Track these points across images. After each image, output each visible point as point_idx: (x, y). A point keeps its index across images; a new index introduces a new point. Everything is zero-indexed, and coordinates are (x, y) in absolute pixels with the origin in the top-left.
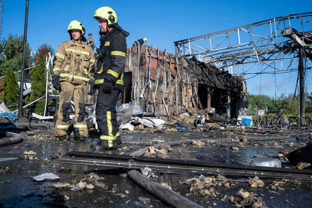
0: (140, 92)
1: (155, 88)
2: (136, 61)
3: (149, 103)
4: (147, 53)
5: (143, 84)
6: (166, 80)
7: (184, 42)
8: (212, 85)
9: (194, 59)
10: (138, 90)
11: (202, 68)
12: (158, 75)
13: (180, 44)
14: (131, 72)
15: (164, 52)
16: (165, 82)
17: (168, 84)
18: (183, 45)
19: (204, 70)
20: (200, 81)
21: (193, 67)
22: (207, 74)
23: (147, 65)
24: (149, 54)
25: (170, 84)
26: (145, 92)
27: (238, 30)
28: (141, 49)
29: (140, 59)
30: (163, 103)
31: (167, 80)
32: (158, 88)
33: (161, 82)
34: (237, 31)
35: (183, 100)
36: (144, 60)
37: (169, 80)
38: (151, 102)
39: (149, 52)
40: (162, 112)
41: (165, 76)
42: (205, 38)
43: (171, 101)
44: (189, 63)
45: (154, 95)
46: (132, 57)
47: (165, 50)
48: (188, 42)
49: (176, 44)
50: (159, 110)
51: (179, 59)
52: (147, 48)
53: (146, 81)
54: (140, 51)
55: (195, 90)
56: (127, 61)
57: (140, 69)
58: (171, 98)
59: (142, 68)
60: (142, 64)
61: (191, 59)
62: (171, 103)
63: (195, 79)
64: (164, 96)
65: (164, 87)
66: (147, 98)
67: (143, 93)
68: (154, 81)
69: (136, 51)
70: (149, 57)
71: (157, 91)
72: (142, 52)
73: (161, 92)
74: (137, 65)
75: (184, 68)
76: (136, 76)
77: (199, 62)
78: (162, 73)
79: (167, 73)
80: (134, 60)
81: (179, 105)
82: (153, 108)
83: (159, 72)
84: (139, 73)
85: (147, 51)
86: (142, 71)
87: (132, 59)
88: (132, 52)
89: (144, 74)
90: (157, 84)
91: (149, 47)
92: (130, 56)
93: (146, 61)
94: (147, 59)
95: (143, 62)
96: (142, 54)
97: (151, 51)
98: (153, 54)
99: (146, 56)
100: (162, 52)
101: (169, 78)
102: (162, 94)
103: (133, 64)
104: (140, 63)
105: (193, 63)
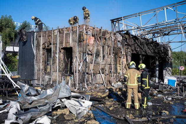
0: (79, 65)
1: (93, 61)
3: (87, 73)
4: (85, 31)
5: (82, 58)
6: (102, 53)
7: (118, 20)
8: (143, 53)
9: (128, 33)
10: (77, 63)
11: (135, 41)
12: (95, 50)
13: (116, 21)
14: (72, 47)
15: (101, 30)
16: (101, 55)
17: (104, 57)
18: (118, 22)
19: (137, 41)
20: (133, 51)
21: (127, 40)
22: (139, 44)
23: (85, 42)
24: (87, 32)
25: (106, 57)
26: (83, 65)
27: (165, 8)
28: (80, 28)
29: (79, 36)
30: (100, 73)
31: (103, 54)
32: (95, 61)
33: (97, 55)
34: (164, 9)
35: (118, 68)
36: (82, 38)
37: (105, 53)
38: (89, 73)
39: (86, 30)
40: (99, 81)
41: (102, 50)
42: (136, 16)
43: (107, 70)
44: (123, 37)
45: (92, 67)
46: (72, 35)
47: (101, 28)
48: (122, 20)
49: (113, 21)
50: (96, 79)
51: (115, 34)
52: (84, 27)
53: (85, 55)
54: (79, 29)
55: (129, 59)
56: (69, 38)
57: (78, 45)
58: (107, 68)
59: (81, 45)
60: (80, 40)
61: (125, 34)
62: (107, 72)
63: (129, 50)
64: (101, 67)
65: (100, 60)
66: (85, 71)
67: (81, 65)
68: (91, 55)
69: (76, 29)
70: (87, 34)
71: (94, 63)
72: (81, 30)
73: (98, 64)
74: (76, 42)
75: (119, 41)
76: (75, 51)
77: (132, 35)
78: (99, 48)
79: (103, 47)
80: (74, 37)
81: (114, 73)
82: (91, 78)
83: (96, 46)
84: (78, 48)
85: (84, 29)
86: (81, 47)
87: (72, 36)
88: (72, 31)
89: (82, 49)
90: (94, 57)
91: (86, 26)
92: (71, 34)
93: (84, 38)
94: (85, 37)
95: (82, 39)
96: (81, 32)
97: (88, 29)
98: (90, 33)
99: (84, 34)
100: (98, 29)
101: (105, 51)
102: (99, 66)
103: (74, 41)
104: (79, 40)
105: (127, 36)
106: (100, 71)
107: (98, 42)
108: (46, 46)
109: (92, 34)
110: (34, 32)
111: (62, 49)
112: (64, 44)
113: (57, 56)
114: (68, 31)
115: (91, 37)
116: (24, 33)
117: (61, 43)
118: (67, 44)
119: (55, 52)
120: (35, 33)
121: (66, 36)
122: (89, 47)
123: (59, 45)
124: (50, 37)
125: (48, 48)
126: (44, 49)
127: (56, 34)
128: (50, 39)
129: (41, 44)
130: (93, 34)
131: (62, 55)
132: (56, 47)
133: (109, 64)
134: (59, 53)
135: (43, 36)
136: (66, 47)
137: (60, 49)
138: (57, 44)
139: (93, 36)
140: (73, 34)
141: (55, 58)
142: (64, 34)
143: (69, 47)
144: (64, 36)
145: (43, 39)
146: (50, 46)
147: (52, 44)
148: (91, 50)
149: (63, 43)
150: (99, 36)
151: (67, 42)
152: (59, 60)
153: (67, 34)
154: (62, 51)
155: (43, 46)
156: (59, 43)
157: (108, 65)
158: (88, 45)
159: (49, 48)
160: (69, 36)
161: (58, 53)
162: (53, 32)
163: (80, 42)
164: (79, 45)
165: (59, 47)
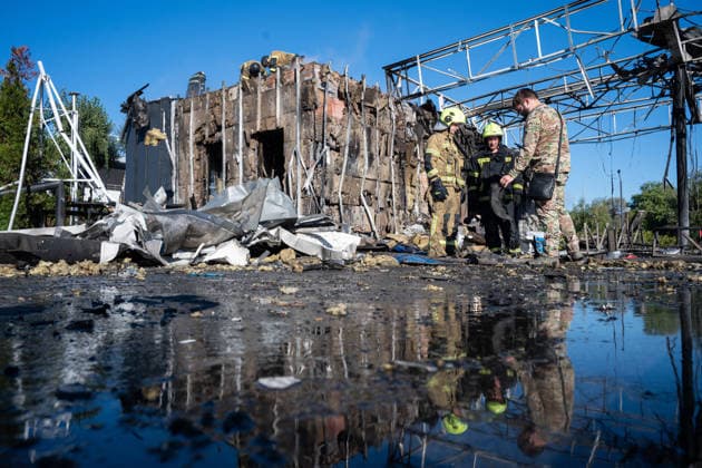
0: (305, 176)
1: (341, 165)
2: (292, 102)
3: (328, 203)
4: (319, 81)
5: (312, 157)
6: (366, 148)
7: (407, 64)
10: (300, 172)
12: (348, 137)
13: (397, 72)
14: (282, 129)
15: (361, 83)
16: (365, 152)
17: (371, 158)
21: (428, 123)
23: (319, 111)
24: (324, 84)
25: (377, 160)
26: (315, 175)
27: (536, 22)
28: (304, 72)
29: (302, 95)
30: (361, 204)
31: (369, 150)
32: (348, 167)
33: (354, 152)
34: (533, 26)
36: (311, 97)
37: (373, 150)
38: (333, 201)
39: (322, 77)
40: (359, 223)
41: (365, 138)
42: (455, 52)
43: (381, 197)
45: (339, 183)
46: (282, 93)
47: (363, 78)
48: (416, 64)
49: (390, 71)
50: (351, 218)
51: (397, 102)
52: (317, 70)
53: (319, 148)
54: (302, 76)
56: (273, 104)
57: (301, 120)
58: (380, 191)
59: (308, 118)
60: (307, 106)
62: (381, 203)
64: (365, 186)
65: (361, 165)
66: (322, 191)
67: (311, 176)
68: (337, 150)
69: (293, 78)
70: (324, 91)
71: (346, 174)
72: (306, 78)
73: (357, 177)
74: (294, 111)
75: (409, 124)
76: (292, 139)
78: (358, 131)
79: (369, 131)
80: (287, 100)
81: (399, 208)
82: (337, 214)
83: (349, 127)
84: (301, 130)
85: (317, 76)
86: (308, 125)
87: (282, 97)
88: (282, 82)
89: (312, 131)
90: (346, 156)
91: (322, 66)
92: (278, 92)
93: (316, 99)
94: (320, 96)
95: (310, 103)
96: (307, 82)
97: (329, 76)
98: (333, 87)
99: (316, 89)
100: (354, 83)
101: (373, 144)
102: (359, 182)
103: (287, 109)
104: (302, 104)
105: (428, 115)
106: (360, 200)
107: (354, 114)
108: (204, 136)
109: (339, 92)
110: (170, 101)
111: (253, 136)
112: (259, 122)
113: (240, 159)
114: (269, 86)
115: (337, 100)
116: (141, 105)
117: (250, 119)
118: (269, 121)
119: (232, 148)
120: (173, 103)
121: (263, 98)
122: (330, 126)
123: (244, 127)
124: (216, 109)
125: (210, 140)
126: (198, 144)
127: (235, 97)
128: (217, 114)
129: (192, 131)
130: (342, 90)
131: (252, 155)
132: (236, 134)
133: (386, 182)
134: (243, 150)
135: (196, 109)
136: (264, 129)
137: (248, 136)
138: (237, 125)
139: (341, 96)
140: (284, 90)
141: (232, 166)
142: (259, 95)
143: (272, 128)
144: (259, 99)
145: (196, 116)
146: (218, 134)
147: (223, 125)
148: (335, 135)
149: (255, 120)
150: (358, 101)
151: (268, 116)
152: (245, 169)
153: (266, 94)
154: (254, 144)
155: (197, 135)
156: (244, 122)
157: (383, 185)
158: (329, 121)
159: (215, 140)
160: (272, 97)
161: (241, 152)
162: (224, 94)
163: (306, 111)
164: (305, 121)
165: (244, 133)
